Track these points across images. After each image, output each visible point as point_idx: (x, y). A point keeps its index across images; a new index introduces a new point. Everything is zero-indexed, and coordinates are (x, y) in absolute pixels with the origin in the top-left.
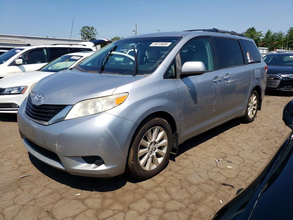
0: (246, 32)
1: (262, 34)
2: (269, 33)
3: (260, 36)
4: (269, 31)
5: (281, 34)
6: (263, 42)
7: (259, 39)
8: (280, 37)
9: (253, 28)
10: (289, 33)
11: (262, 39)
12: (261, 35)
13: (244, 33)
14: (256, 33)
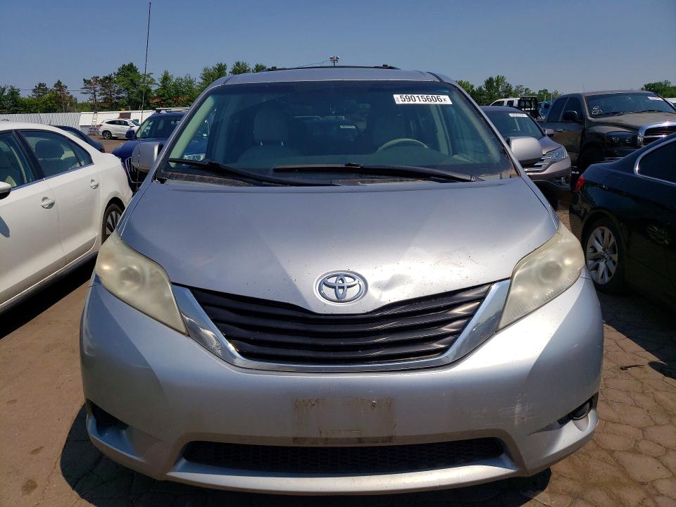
0: (118, 74)
1: (153, 79)
2: (166, 79)
3: (151, 83)
4: (166, 73)
5: (191, 82)
6: (159, 96)
7: (149, 91)
8: (191, 88)
9: (131, 65)
10: (203, 79)
11: (156, 91)
12: (153, 81)
13: (113, 75)
14: (139, 77)
